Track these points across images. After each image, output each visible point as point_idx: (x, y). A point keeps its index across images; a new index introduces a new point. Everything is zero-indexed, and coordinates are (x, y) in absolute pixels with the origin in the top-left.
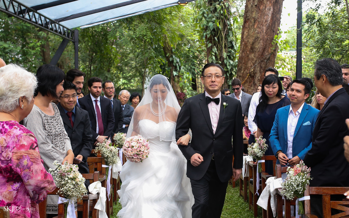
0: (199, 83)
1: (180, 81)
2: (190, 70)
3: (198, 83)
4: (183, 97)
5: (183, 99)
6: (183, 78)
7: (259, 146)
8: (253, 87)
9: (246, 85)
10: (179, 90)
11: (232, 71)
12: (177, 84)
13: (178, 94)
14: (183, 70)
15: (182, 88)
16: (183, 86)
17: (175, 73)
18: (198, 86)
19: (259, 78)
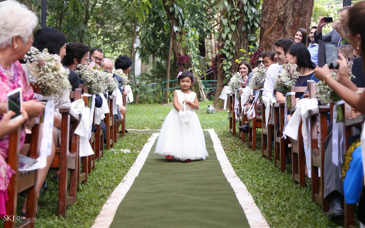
0: (209, 47)
1: (183, 39)
2: (197, 27)
3: (207, 46)
4: (187, 62)
5: (187, 65)
6: (187, 36)
7: (288, 73)
8: (282, 37)
9: (273, 34)
10: (181, 52)
11: (254, 23)
12: (179, 43)
13: (180, 58)
14: (188, 25)
15: (186, 49)
16: (187, 46)
17: (176, 29)
18: (207, 51)
19: (291, 24)
